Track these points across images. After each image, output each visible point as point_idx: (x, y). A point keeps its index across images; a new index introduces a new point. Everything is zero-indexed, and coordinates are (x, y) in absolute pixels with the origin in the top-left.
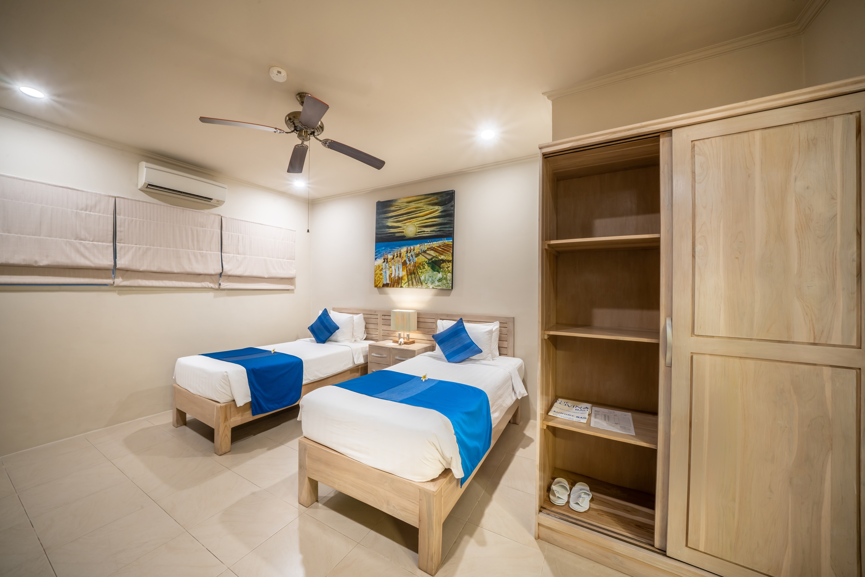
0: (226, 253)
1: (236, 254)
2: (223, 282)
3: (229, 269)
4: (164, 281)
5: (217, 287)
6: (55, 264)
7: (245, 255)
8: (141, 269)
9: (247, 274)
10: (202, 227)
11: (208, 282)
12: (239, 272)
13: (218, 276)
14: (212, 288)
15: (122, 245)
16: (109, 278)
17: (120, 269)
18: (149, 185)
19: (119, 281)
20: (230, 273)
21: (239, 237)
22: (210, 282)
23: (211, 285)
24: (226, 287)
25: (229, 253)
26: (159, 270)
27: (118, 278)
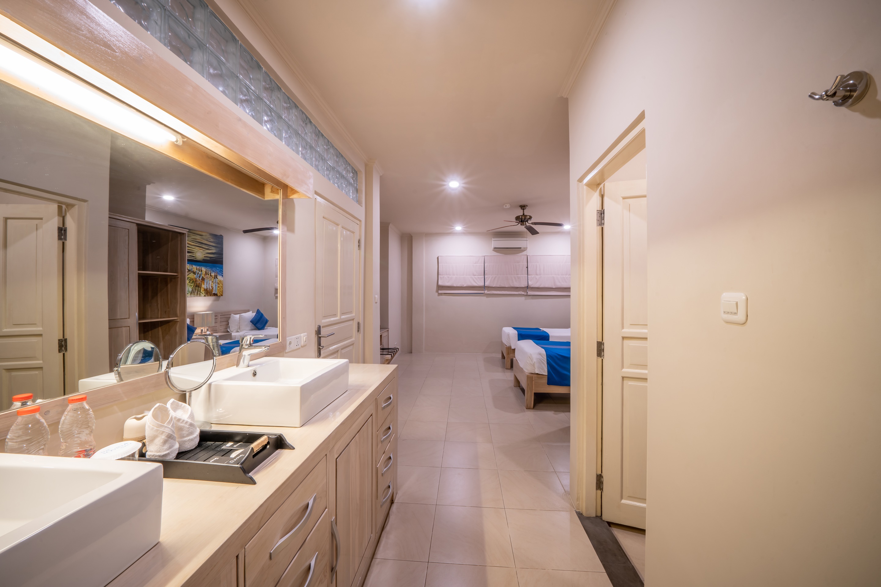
0: (530, 275)
1: (536, 275)
2: (529, 291)
3: (532, 284)
4: (503, 291)
5: (526, 294)
6: (468, 286)
7: (541, 275)
8: (494, 286)
9: (542, 286)
10: (518, 263)
11: (521, 291)
12: (537, 285)
13: (526, 288)
14: (523, 295)
15: (487, 276)
16: (483, 290)
17: (486, 287)
18: (495, 248)
19: (486, 292)
20: (532, 286)
21: (537, 265)
22: (523, 292)
23: (523, 293)
24: (530, 294)
25: (532, 275)
26: (500, 286)
27: (486, 290)
